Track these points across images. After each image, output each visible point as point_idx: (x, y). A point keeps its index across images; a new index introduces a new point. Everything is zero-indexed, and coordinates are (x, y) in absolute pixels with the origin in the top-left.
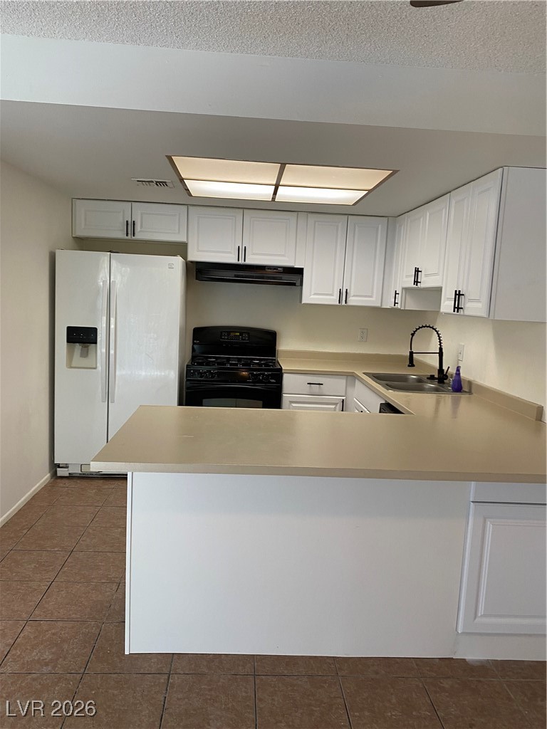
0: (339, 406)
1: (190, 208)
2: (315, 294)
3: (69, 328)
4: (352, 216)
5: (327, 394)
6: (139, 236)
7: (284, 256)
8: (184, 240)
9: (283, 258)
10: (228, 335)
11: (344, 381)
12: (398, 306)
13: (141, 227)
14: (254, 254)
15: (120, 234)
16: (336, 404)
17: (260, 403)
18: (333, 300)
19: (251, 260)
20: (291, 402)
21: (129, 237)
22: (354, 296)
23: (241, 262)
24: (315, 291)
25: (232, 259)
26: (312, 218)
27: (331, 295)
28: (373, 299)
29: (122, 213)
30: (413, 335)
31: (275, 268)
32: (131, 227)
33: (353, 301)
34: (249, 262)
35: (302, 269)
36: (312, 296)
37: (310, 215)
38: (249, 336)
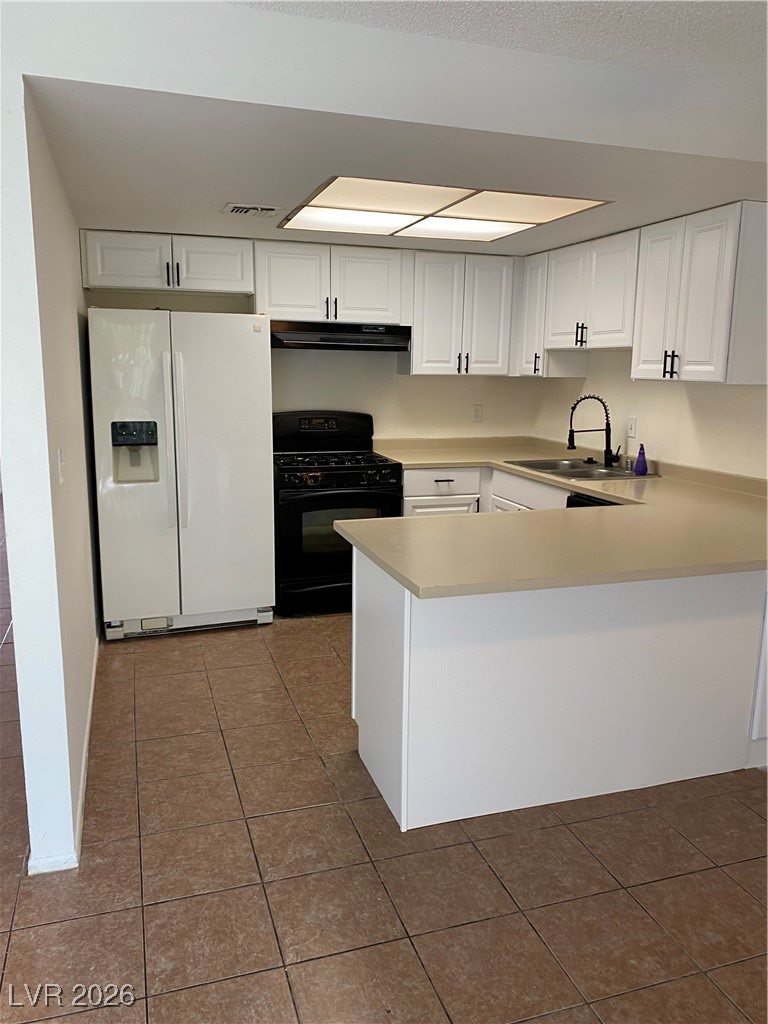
0: (474, 506)
1: (257, 243)
2: (428, 362)
3: (114, 424)
4: (471, 256)
5: (458, 492)
6: (185, 285)
7: (386, 310)
8: (250, 289)
9: (384, 313)
10: (310, 423)
11: (478, 474)
12: (540, 373)
13: (188, 271)
14: (346, 308)
15: (156, 282)
16: (469, 505)
17: (374, 511)
18: (452, 368)
19: (345, 317)
20: (415, 507)
21: (171, 287)
22: (475, 362)
23: (332, 319)
24: (428, 357)
25: (318, 316)
26: (421, 257)
27: (448, 362)
28: (499, 365)
29: (158, 251)
30: (574, 409)
31: (376, 326)
32: (172, 271)
33: (474, 369)
34: (341, 319)
35: (410, 328)
36: (424, 365)
37: (418, 254)
38: (337, 423)
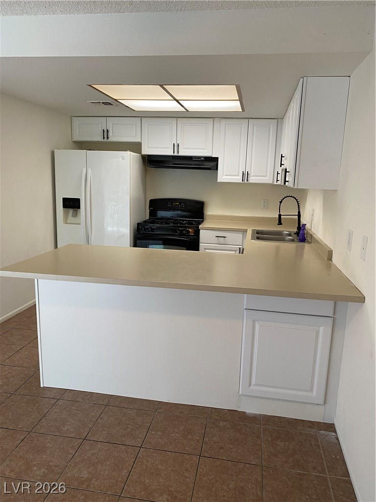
0: (238, 251)
1: (143, 119)
2: (226, 175)
3: (64, 199)
4: (251, 120)
5: (230, 244)
6: (111, 139)
7: (204, 149)
8: (139, 140)
9: (205, 151)
10: (172, 204)
11: (241, 235)
13: (113, 133)
14: (185, 148)
15: (99, 138)
16: (236, 251)
17: (185, 248)
18: (238, 179)
19: (183, 153)
20: (205, 249)
21: (105, 140)
22: (253, 176)
23: (176, 154)
24: (226, 173)
25: (169, 152)
26: (224, 122)
27: (238, 176)
28: (267, 178)
29: (100, 125)
30: (281, 202)
31: (199, 157)
32: (106, 133)
33: (252, 180)
34: (180, 154)
35: (218, 158)
36: (224, 177)
37: (222, 120)
38: (185, 204)
